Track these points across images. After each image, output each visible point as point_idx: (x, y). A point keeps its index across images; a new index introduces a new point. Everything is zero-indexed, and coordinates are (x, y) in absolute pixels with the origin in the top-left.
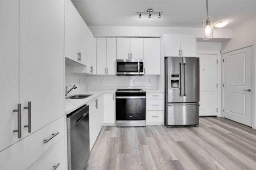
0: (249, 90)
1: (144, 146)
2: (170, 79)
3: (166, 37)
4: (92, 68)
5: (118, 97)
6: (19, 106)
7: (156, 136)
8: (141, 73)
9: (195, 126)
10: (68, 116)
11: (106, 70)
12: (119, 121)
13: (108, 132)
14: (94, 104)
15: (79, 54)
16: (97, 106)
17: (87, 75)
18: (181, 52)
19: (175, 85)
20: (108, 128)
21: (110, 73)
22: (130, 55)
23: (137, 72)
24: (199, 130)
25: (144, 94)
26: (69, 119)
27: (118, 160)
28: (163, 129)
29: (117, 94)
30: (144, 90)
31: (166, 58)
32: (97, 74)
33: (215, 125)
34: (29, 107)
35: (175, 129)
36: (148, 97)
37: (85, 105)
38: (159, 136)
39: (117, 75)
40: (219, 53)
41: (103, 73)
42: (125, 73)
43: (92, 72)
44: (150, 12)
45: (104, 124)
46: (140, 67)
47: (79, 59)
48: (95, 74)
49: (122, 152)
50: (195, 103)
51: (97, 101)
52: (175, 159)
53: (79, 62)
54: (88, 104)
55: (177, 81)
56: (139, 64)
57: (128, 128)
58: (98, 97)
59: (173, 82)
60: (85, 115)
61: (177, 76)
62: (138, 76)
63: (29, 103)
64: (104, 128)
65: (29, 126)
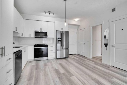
0: (85, 44)
1: (46, 66)
2: (57, 39)
3: (57, 22)
4: (22, 34)
5: (35, 48)
6: (2, 47)
7: (52, 62)
8: (46, 37)
9: (67, 58)
10: (14, 53)
11: (30, 35)
12: (35, 58)
13: (31, 63)
14: (24, 50)
15: (16, 28)
16: (25, 51)
17: (19, 37)
18: (62, 29)
19: (60, 42)
20: (31, 62)
21: (31, 37)
22: (41, 29)
23: (44, 36)
24: (69, 59)
25: (47, 46)
26: (15, 54)
27: (35, 72)
28: (55, 60)
29: (35, 46)
30: (47, 44)
31: (56, 31)
32: (25, 37)
33: (74, 57)
34: (4, 48)
35: (60, 60)
36: (49, 47)
37: (20, 50)
38: (53, 62)
39: (35, 37)
40: (77, 30)
41: (28, 37)
42: (39, 37)
43: (22, 36)
44: (49, 12)
45: (29, 60)
46: (45, 34)
47: (16, 30)
48: (24, 37)
49: (37, 69)
50: (67, 49)
51: (25, 49)
52: (57, 69)
53: (16, 31)
54: (21, 50)
55: (60, 41)
56: (45, 33)
57: (40, 61)
58: (26, 47)
59: (59, 41)
60: (20, 54)
61: (60, 38)
62: (45, 38)
63: (4, 47)
64: (28, 62)
65: (4, 54)
